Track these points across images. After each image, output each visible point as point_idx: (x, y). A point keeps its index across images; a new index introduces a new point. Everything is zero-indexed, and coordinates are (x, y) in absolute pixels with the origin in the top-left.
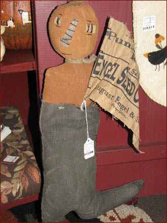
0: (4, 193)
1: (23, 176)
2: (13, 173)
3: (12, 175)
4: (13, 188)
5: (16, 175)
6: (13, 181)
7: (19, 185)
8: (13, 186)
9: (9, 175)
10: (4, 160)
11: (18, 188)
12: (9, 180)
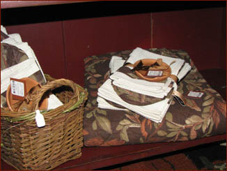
0: (194, 128)
1: (213, 111)
2: (202, 108)
3: (202, 110)
4: (203, 123)
5: (206, 110)
6: (203, 116)
7: (209, 121)
8: (204, 121)
9: (198, 109)
10: (189, 95)
11: (208, 124)
12: (199, 114)
